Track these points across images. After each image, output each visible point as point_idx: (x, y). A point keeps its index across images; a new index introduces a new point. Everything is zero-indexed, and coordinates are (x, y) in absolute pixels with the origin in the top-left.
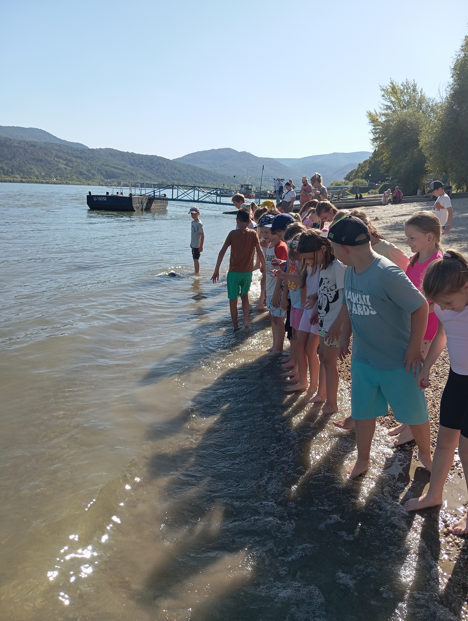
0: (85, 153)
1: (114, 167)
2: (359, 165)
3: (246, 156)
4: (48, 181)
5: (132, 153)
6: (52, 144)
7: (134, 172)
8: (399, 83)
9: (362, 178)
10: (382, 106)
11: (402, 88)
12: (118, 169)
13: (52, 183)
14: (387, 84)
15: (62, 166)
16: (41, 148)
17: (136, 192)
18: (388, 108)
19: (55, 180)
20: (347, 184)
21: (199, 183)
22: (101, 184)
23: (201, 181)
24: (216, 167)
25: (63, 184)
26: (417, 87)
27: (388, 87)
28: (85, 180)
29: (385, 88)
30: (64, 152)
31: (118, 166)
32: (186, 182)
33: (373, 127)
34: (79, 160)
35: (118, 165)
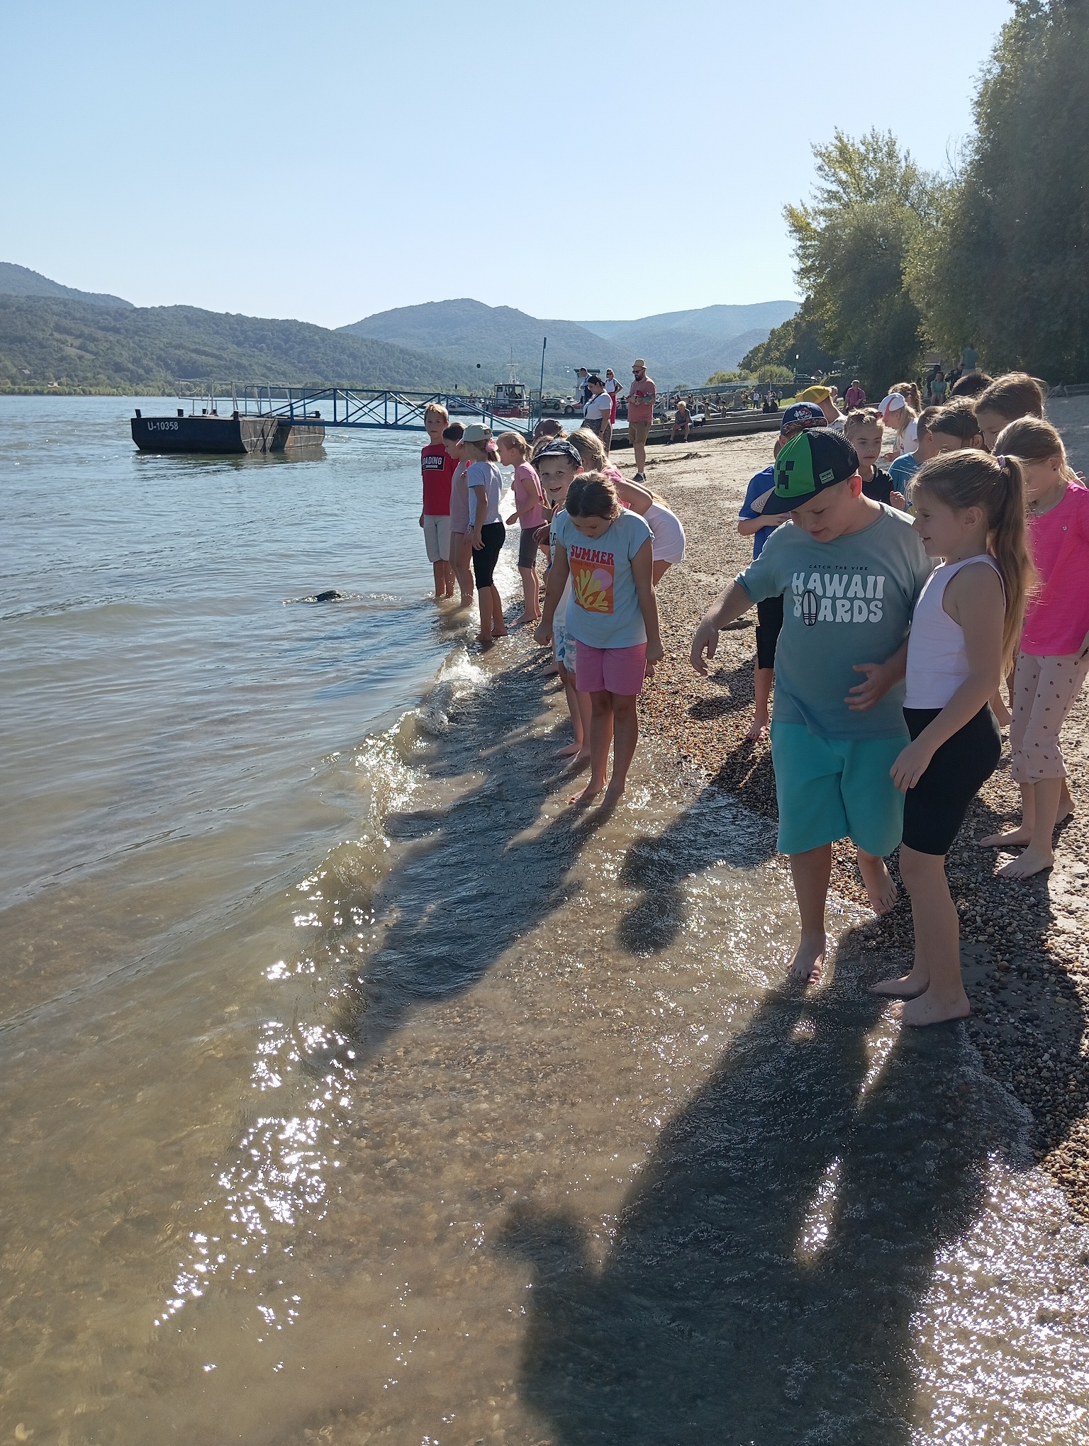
0: (126, 318)
1: (196, 351)
2: (773, 332)
3: (508, 317)
4: (39, 388)
5: (239, 315)
6: (45, 298)
7: (244, 362)
8: (856, 137)
9: (780, 363)
10: (818, 194)
11: (862, 149)
12: (207, 354)
13: (49, 394)
14: (828, 141)
15: (72, 352)
16: (18, 309)
17: (250, 407)
18: (833, 196)
19: (56, 384)
20: (745, 379)
21: (401, 383)
22: (167, 391)
23: (406, 378)
24: (440, 344)
25: (76, 394)
26: (897, 147)
27: (831, 148)
28: (128, 383)
29: (824, 151)
30: (74, 319)
31: (207, 349)
32: (369, 382)
33: (799, 243)
34: (112, 337)
35: (205, 345)
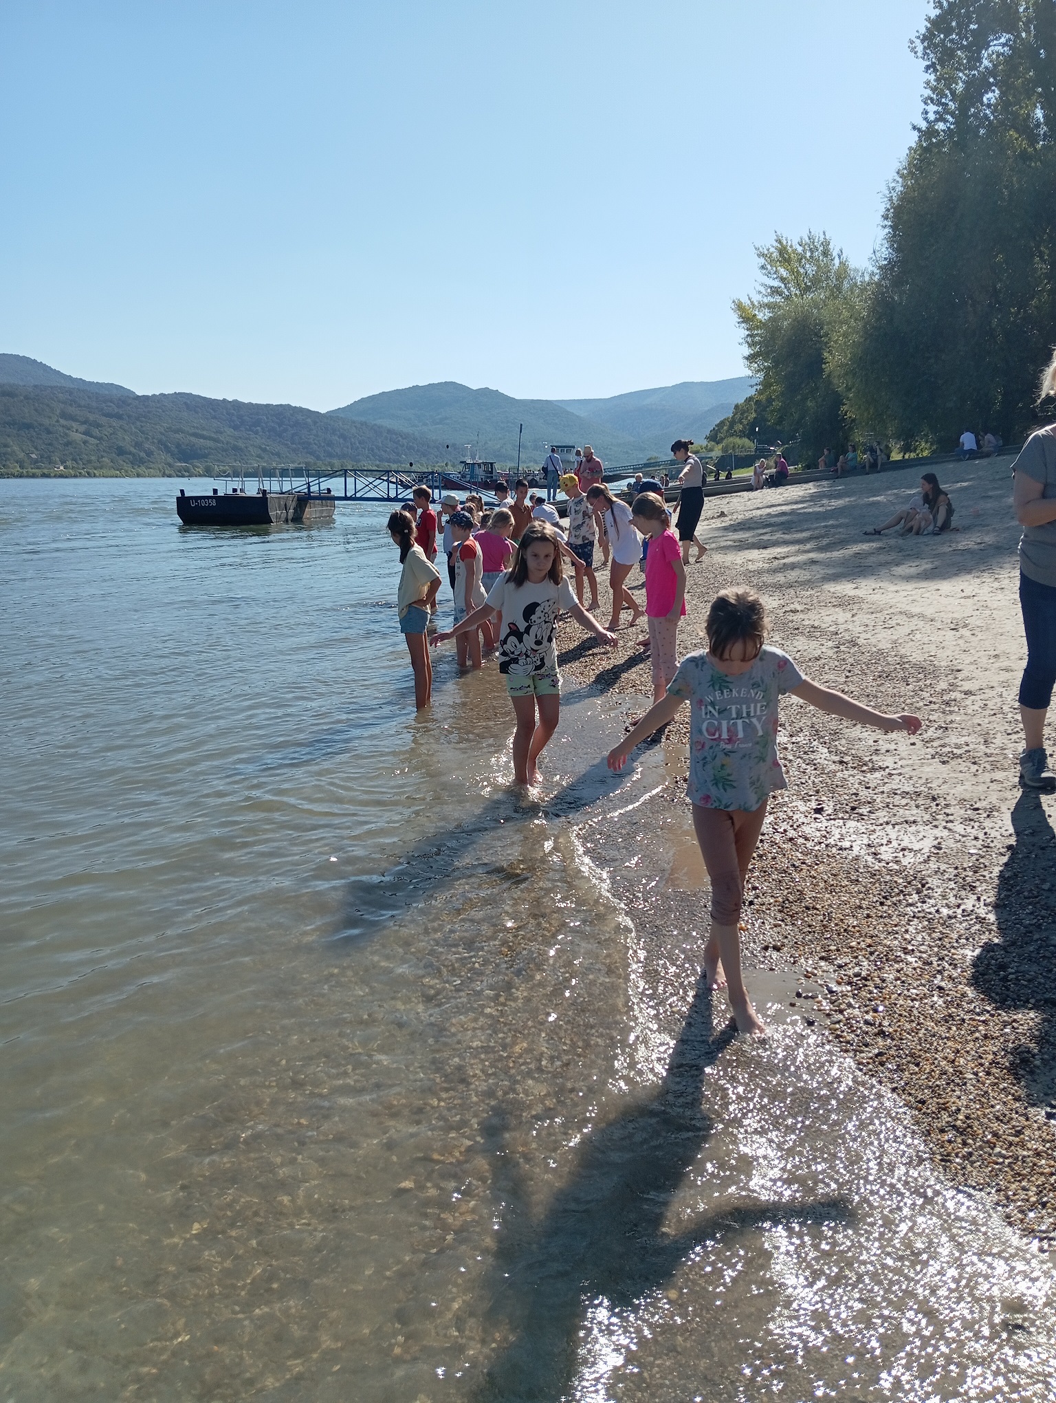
0: (129, 405)
1: (195, 435)
2: (737, 407)
3: (489, 398)
4: (46, 471)
5: (236, 401)
6: (51, 387)
7: (241, 444)
8: (794, 238)
9: (742, 434)
10: (763, 290)
11: (800, 249)
12: (204, 437)
13: (55, 476)
14: (769, 244)
15: (77, 437)
16: (26, 398)
17: (273, 486)
18: (775, 291)
19: (62, 468)
20: (711, 450)
22: (167, 472)
23: (393, 456)
24: (425, 424)
25: (81, 476)
26: (831, 246)
27: (772, 250)
28: (130, 465)
29: (766, 252)
30: (79, 406)
31: (205, 433)
33: (747, 333)
34: (114, 422)
35: (203, 429)
